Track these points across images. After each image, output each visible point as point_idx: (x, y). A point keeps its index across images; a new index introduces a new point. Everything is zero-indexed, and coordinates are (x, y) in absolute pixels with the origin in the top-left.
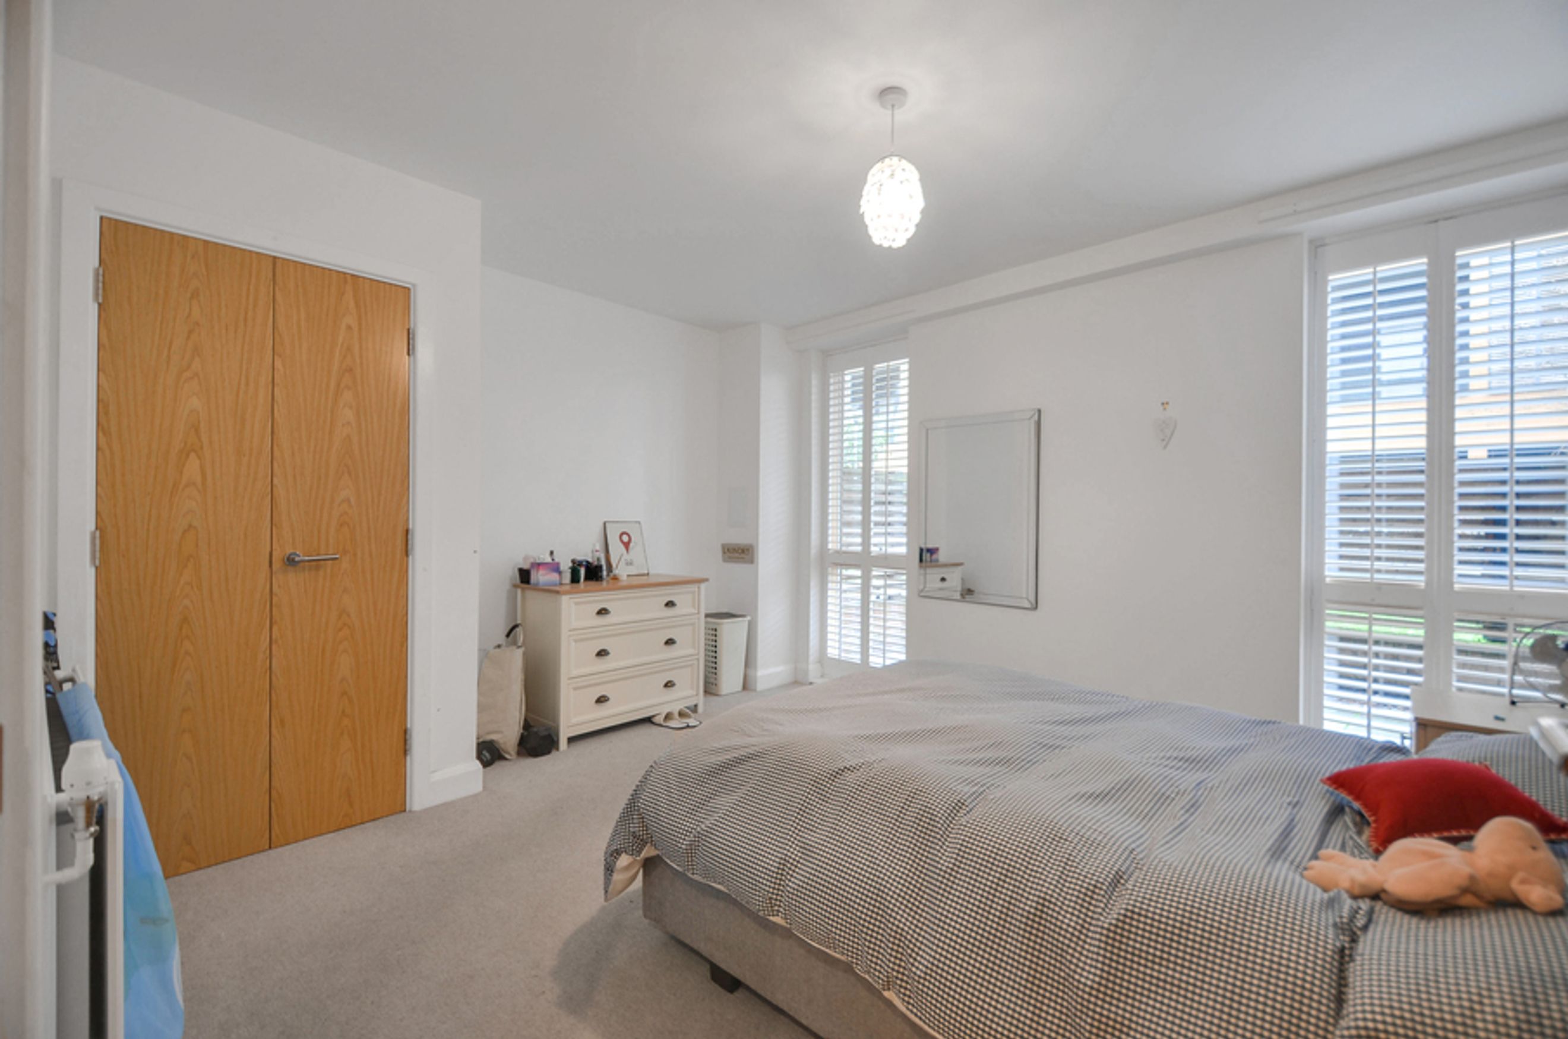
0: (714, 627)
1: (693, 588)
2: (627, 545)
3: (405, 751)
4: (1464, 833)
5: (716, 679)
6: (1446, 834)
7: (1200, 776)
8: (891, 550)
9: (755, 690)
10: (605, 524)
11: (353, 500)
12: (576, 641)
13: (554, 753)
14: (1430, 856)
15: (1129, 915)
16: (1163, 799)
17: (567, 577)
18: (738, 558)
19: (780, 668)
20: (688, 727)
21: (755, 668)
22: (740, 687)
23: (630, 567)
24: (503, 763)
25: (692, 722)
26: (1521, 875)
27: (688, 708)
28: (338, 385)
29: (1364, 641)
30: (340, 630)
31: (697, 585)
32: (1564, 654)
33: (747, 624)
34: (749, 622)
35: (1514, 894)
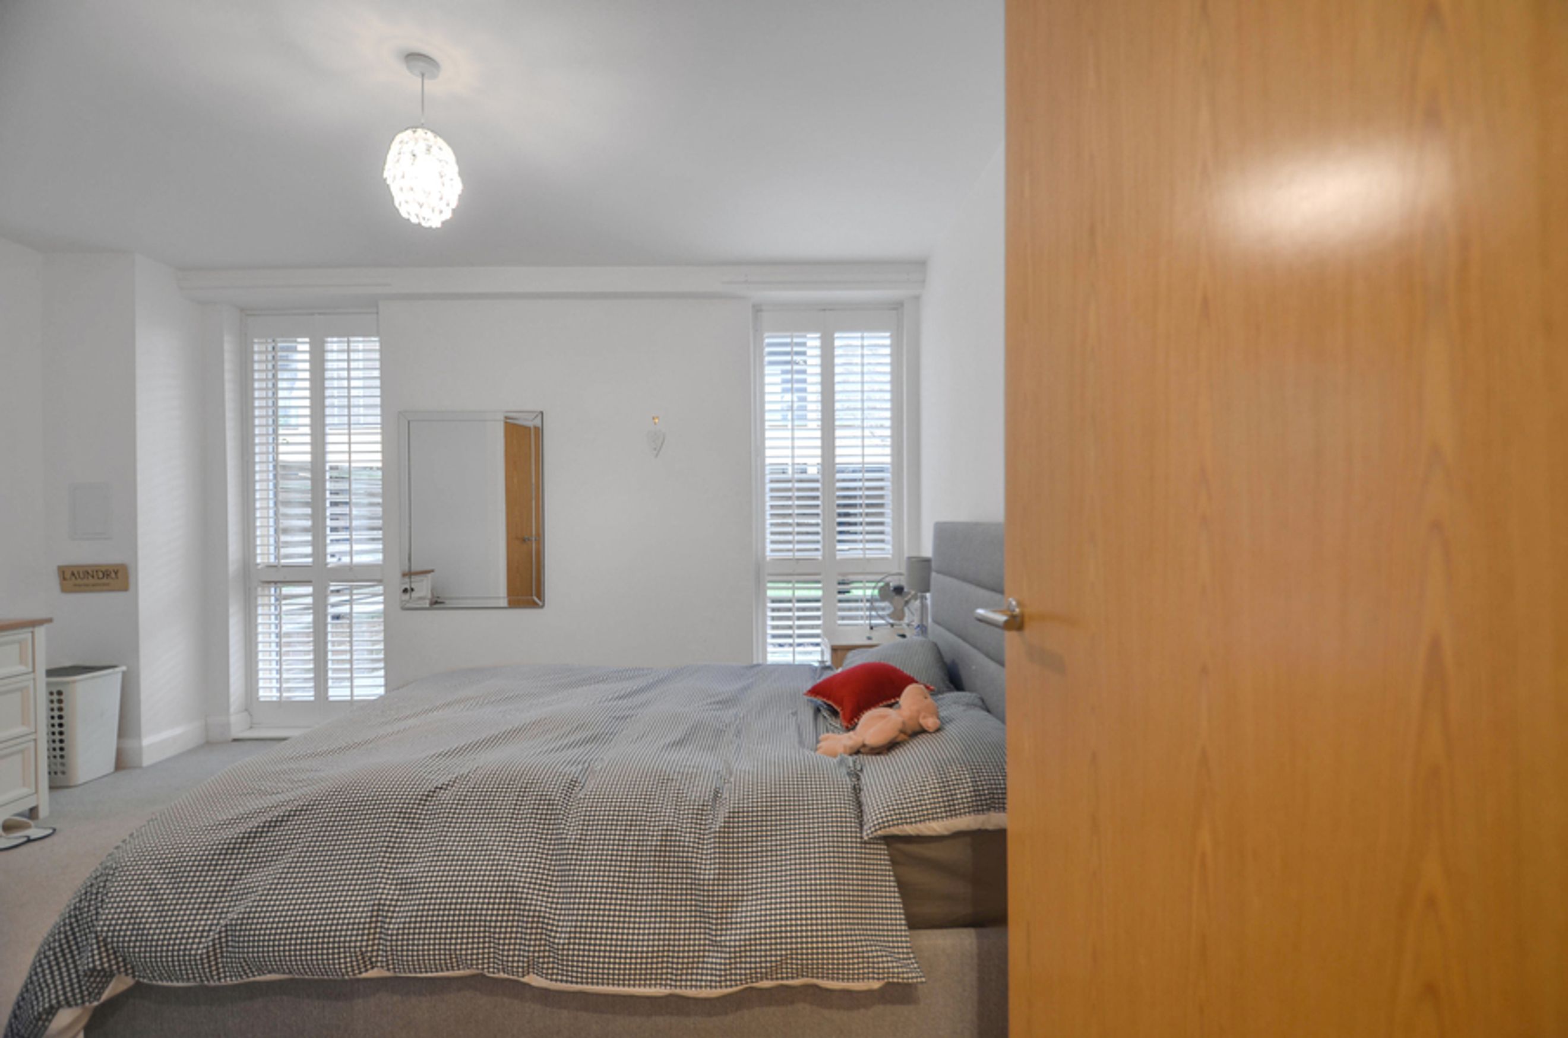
0: (61, 689)
1: (25, 635)
4: (893, 701)
5: (63, 764)
6: (885, 703)
7: (732, 712)
8: (358, 559)
9: (140, 767)
14: (883, 717)
15: (733, 814)
16: (719, 733)
18: (94, 585)
19: (178, 731)
20: (29, 840)
21: (138, 736)
22: (110, 767)
25: (34, 832)
26: (923, 714)
27: (19, 815)
29: (790, 601)
31: (31, 629)
32: (894, 594)
33: (120, 676)
34: (124, 673)
35: (921, 726)
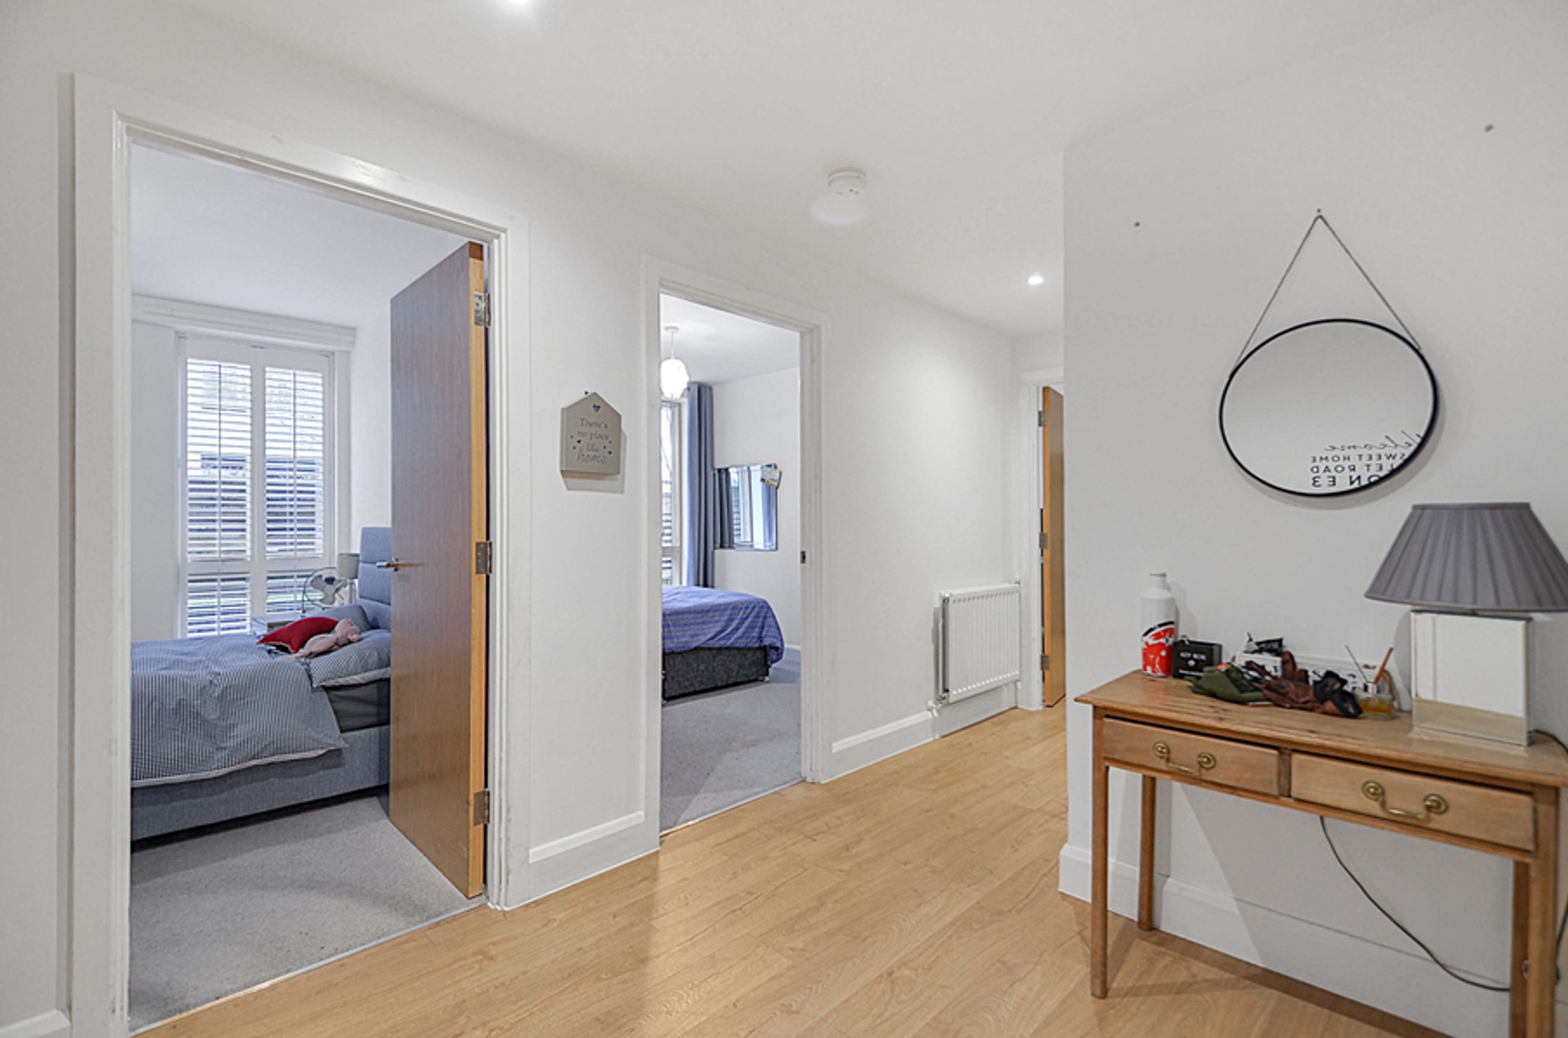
14: (324, 638)
26: (350, 633)
32: (325, 584)
35: (348, 639)
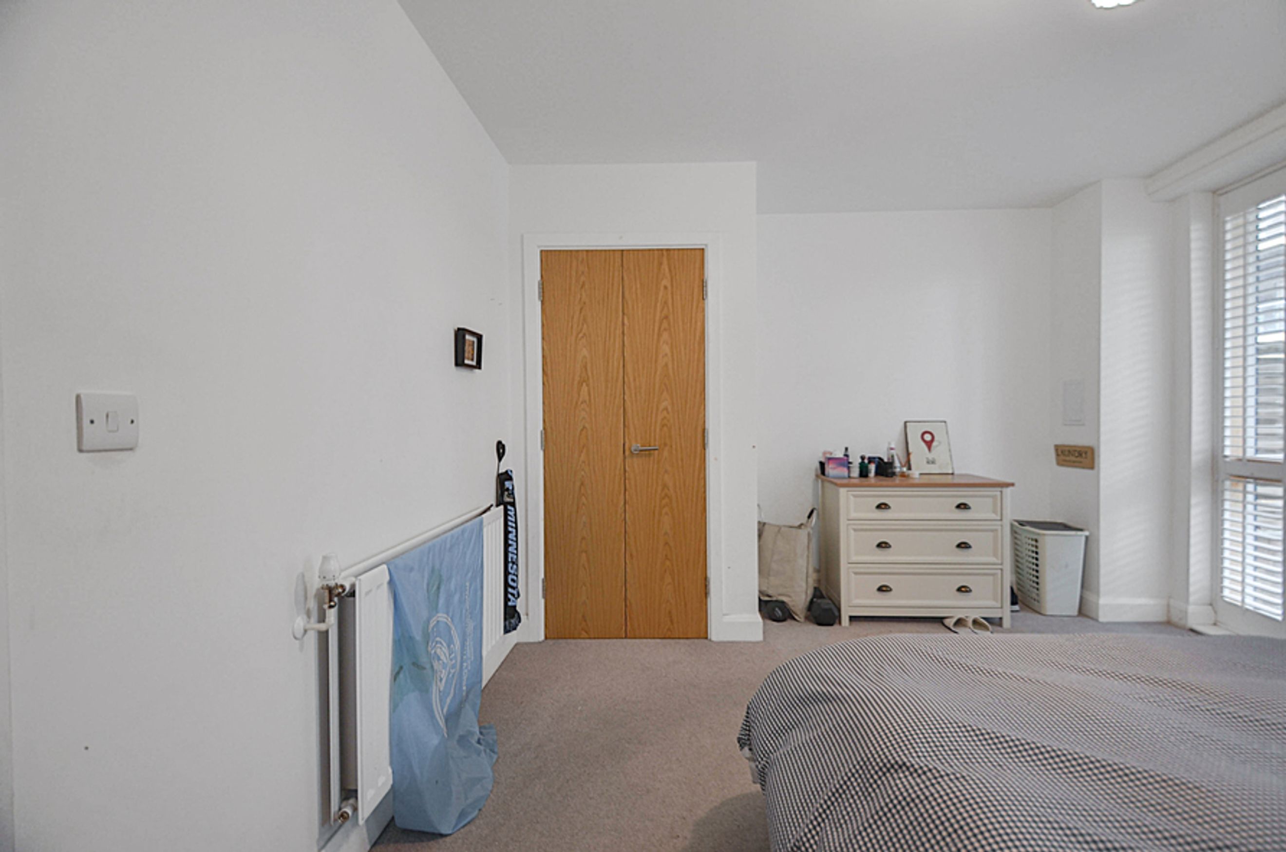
0: (1035, 537)
1: (996, 492)
2: (929, 444)
3: (706, 594)
5: (1038, 595)
9: (1096, 620)
10: (906, 423)
11: (670, 409)
12: (855, 530)
13: (836, 627)
17: (855, 472)
18: (1074, 462)
21: (1097, 594)
22: (1076, 613)
23: (932, 466)
24: (793, 622)
28: (660, 328)
30: (663, 498)
31: (999, 489)
33: (1083, 540)
34: (1087, 538)
